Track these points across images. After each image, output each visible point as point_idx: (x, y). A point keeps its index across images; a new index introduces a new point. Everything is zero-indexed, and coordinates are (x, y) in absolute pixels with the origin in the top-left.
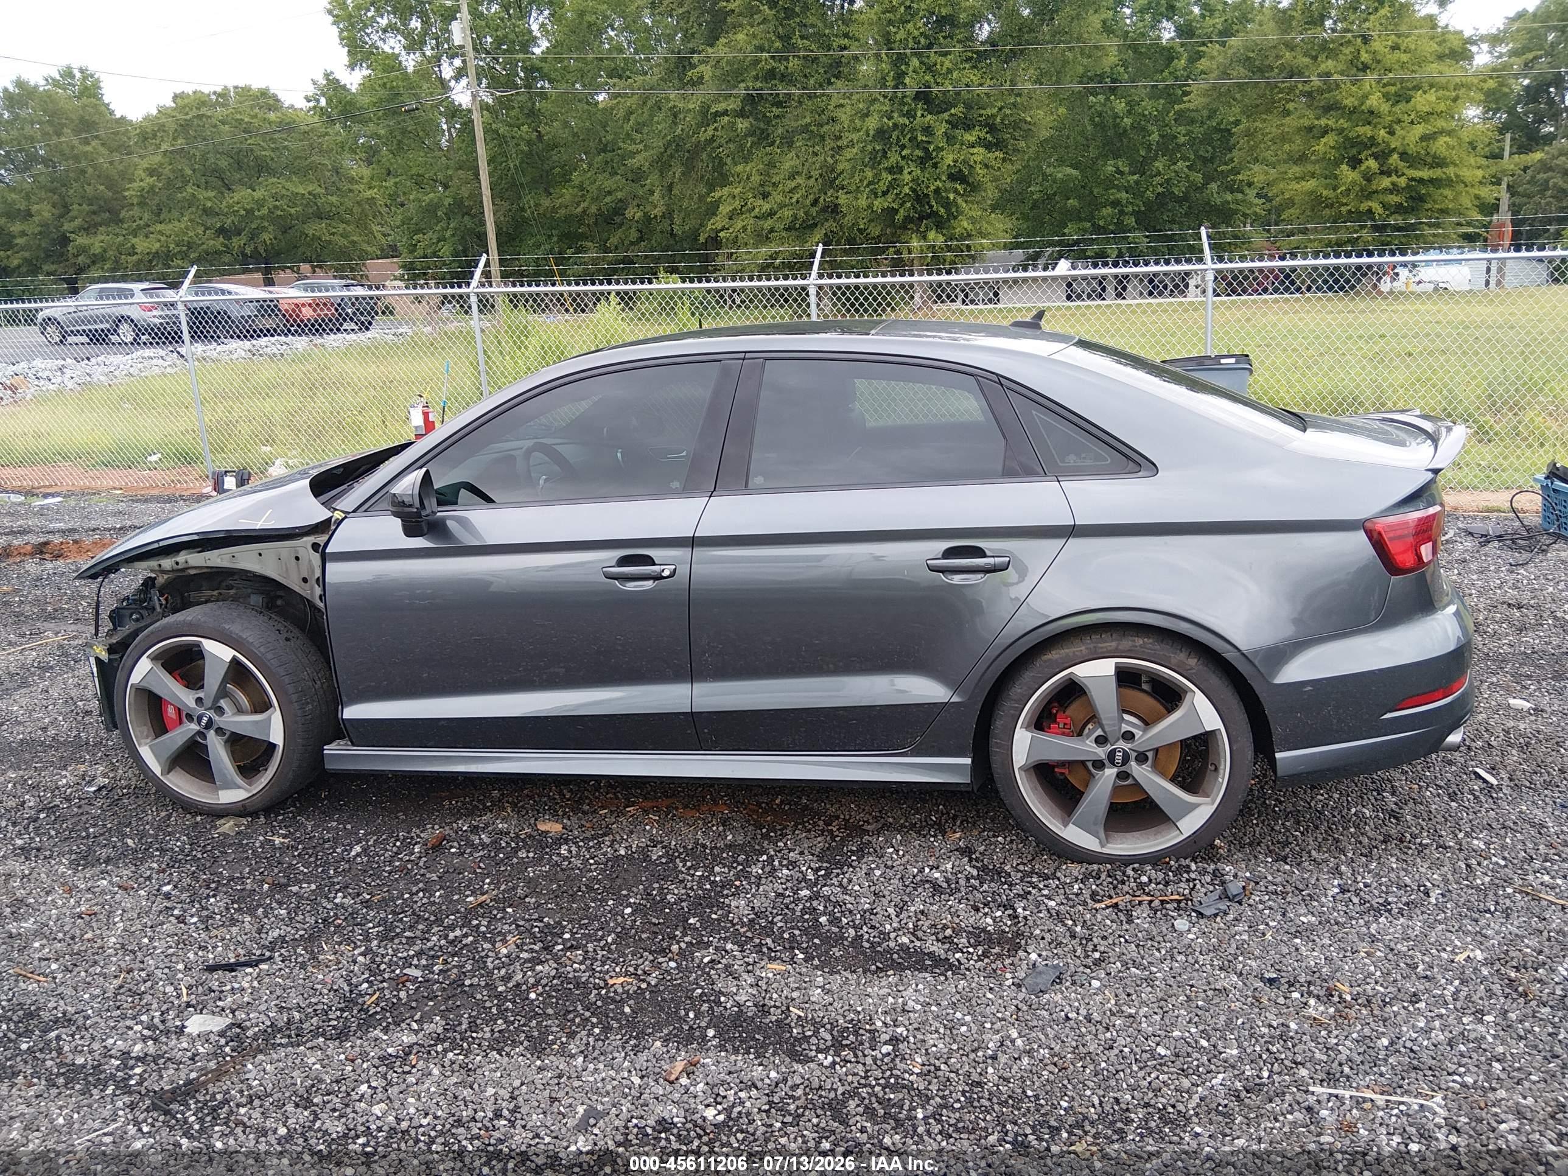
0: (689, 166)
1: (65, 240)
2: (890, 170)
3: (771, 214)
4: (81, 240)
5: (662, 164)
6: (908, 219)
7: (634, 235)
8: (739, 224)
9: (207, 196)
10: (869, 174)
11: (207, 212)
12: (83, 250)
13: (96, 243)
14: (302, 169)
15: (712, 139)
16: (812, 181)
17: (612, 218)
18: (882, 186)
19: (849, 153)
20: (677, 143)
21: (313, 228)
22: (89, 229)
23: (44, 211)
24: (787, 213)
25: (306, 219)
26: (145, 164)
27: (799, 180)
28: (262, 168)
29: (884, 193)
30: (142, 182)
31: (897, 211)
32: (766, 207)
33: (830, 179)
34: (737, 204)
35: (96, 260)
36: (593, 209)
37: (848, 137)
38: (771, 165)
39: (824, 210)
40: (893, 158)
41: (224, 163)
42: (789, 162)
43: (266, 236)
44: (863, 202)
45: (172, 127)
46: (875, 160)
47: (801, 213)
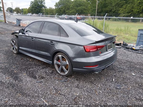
0: (118, 6)
1: (65, 11)
2: (140, 7)
3: (126, 11)
4: (66, 11)
5: (116, 5)
6: (141, 12)
7: (113, 12)
8: (122, 12)
9: (76, 8)
10: (137, 7)
11: (76, 9)
12: (66, 12)
13: (67, 11)
14: (84, 6)
15: (121, 3)
16: (131, 8)
17: (111, 11)
18: (138, 9)
19: (135, 5)
20: (117, 3)
21: (84, 11)
22: (67, 10)
23: (64, 8)
24: (127, 11)
25: (84, 10)
26: (72, 5)
27: (129, 8)
28: (81, 5)
29: (139, 9)
30: (71, 6)
31: (139, 11)
32: (125, 10)
33: (133, 8)
34: (122, 10)
35: (67, 13)
36: (109, 10)
37: (136, 3)
38: (127, 6)
39: (131, 11)
40: (140, 5)
41: (78, 5)
42: (129, 5)
43: (80, 12)
44: (136, 10)
45: (74, 1)
46: (138, 6)
47: (129, 11)
